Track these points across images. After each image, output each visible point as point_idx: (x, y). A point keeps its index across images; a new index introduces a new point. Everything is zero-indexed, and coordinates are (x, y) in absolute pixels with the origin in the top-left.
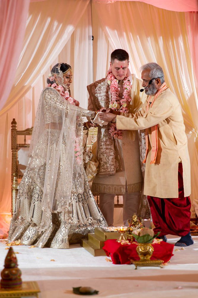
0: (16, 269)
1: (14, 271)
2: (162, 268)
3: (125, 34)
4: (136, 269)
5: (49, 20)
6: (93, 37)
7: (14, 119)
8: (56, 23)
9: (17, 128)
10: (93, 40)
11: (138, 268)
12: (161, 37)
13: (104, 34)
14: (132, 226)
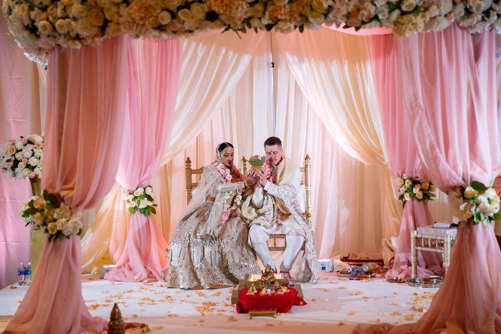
0: (119, 321)
1: (117, 323)
2: (275, 318)
3: (306, 59)
4: (251, 318)
5: (224, 50)
6: (273, 64)
7: (188, 158)
8: (231, 54)
9: (191, 167)
10: (273, 67)
11: (253, 318)
12: (347, 61)
13: (284, 61)
14: (264, 276)
